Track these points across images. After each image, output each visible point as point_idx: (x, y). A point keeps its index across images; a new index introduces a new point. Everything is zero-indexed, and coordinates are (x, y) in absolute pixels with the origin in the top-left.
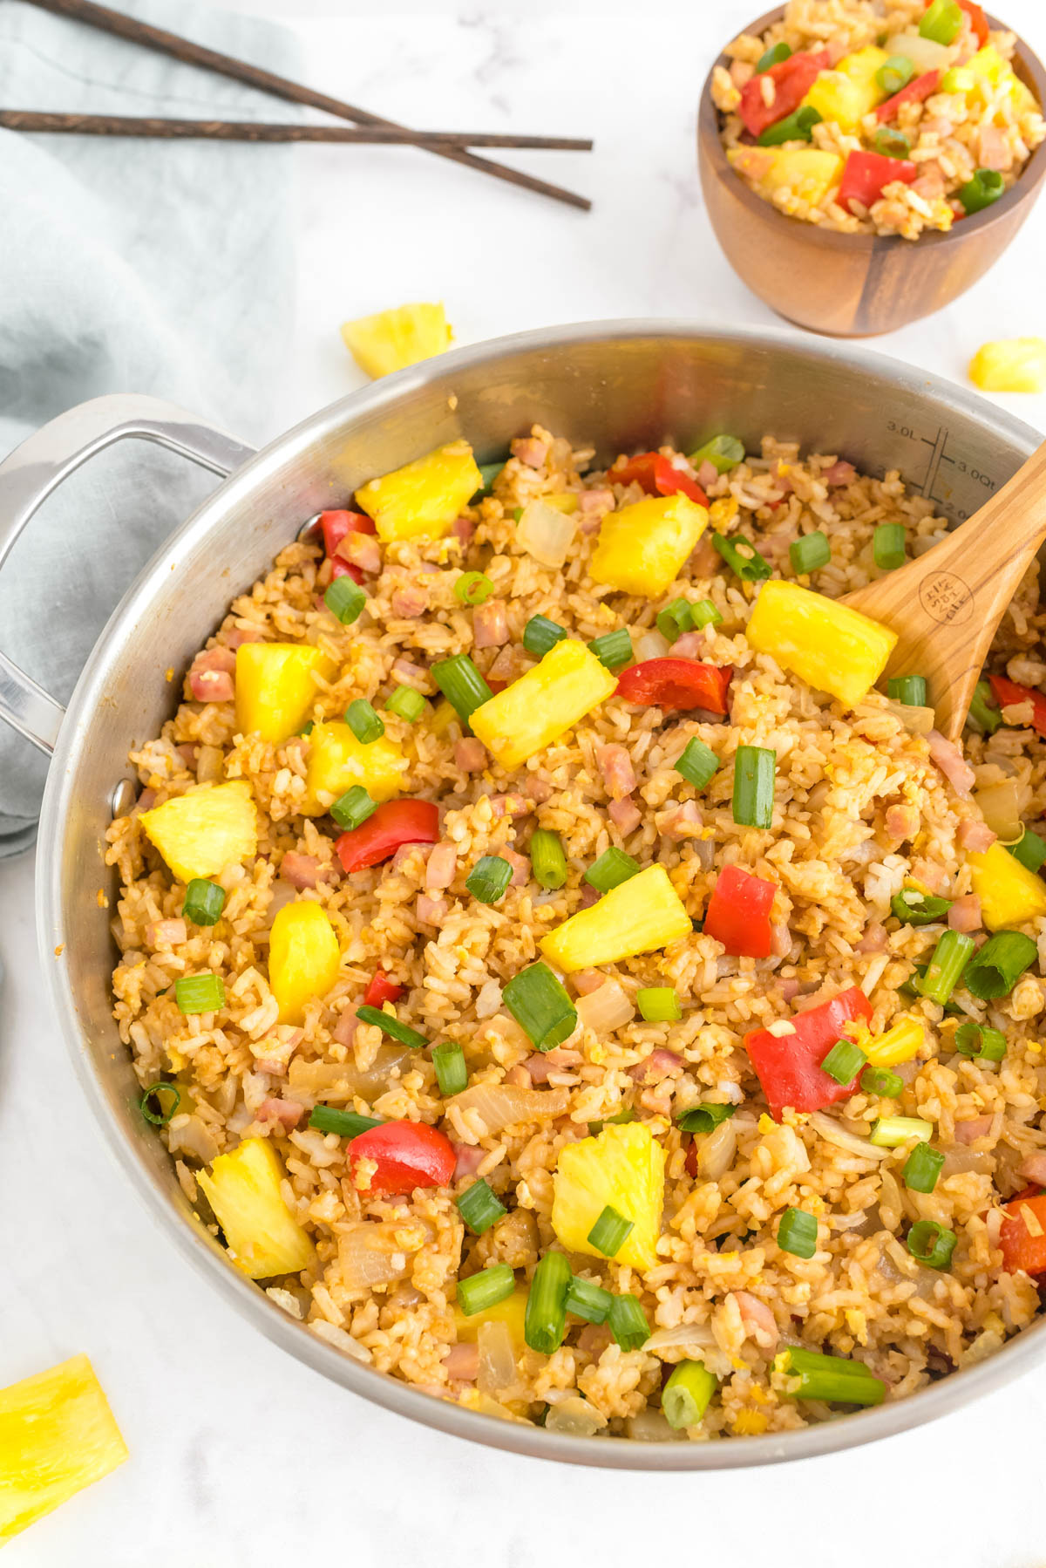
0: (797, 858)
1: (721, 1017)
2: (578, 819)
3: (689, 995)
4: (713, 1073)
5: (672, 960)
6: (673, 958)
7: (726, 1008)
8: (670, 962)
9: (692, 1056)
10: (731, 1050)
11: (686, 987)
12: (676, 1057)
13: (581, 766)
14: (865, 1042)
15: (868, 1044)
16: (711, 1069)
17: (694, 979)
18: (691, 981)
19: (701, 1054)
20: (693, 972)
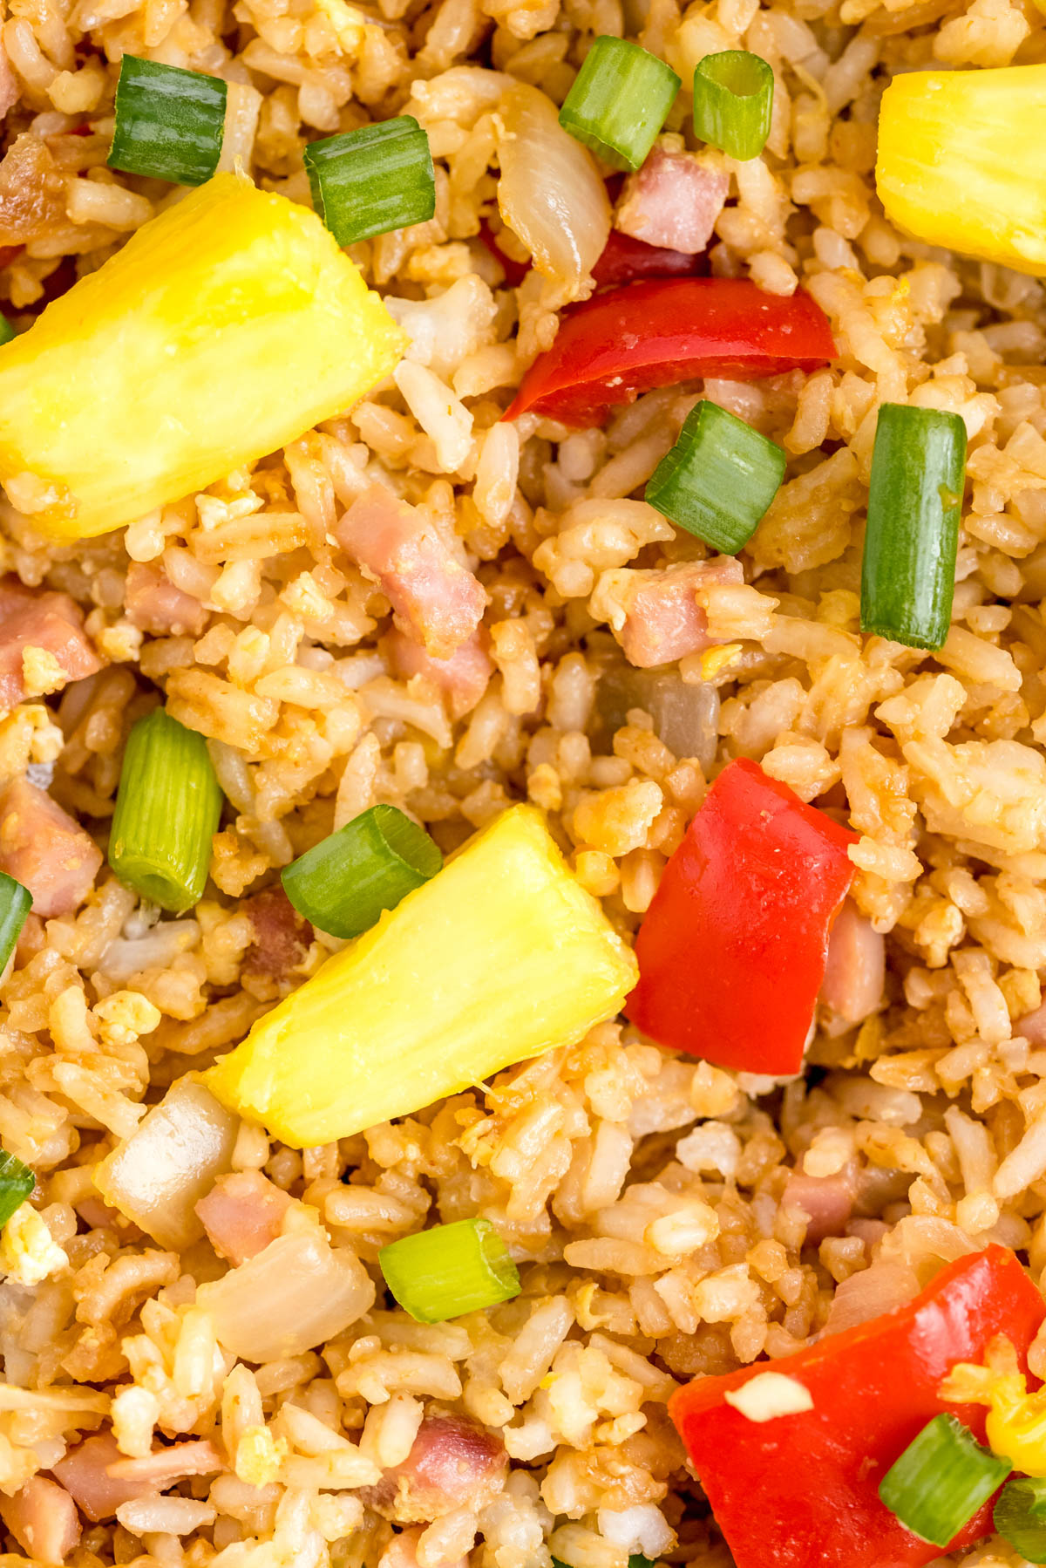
0: (966, 730)
1: (616, 1316)
2: (284, 707)
3: (546, 1228)
4: (585, 1491)
5: (506, 1127)
6: (512, 1119)
7: (633, 1291)
8: (501, 1130)
9: (525, 1443)
10: (640, 1421)
11: (539, 1207)
12: (483, 1442)
13: (302, 560)
14: (1010, 1416)
15: (1017, 1423)
16: (583, 1479)
17: (563, 1182)
18: (552, 1187)
19: (553, 1436)
20: (561, 1162)
